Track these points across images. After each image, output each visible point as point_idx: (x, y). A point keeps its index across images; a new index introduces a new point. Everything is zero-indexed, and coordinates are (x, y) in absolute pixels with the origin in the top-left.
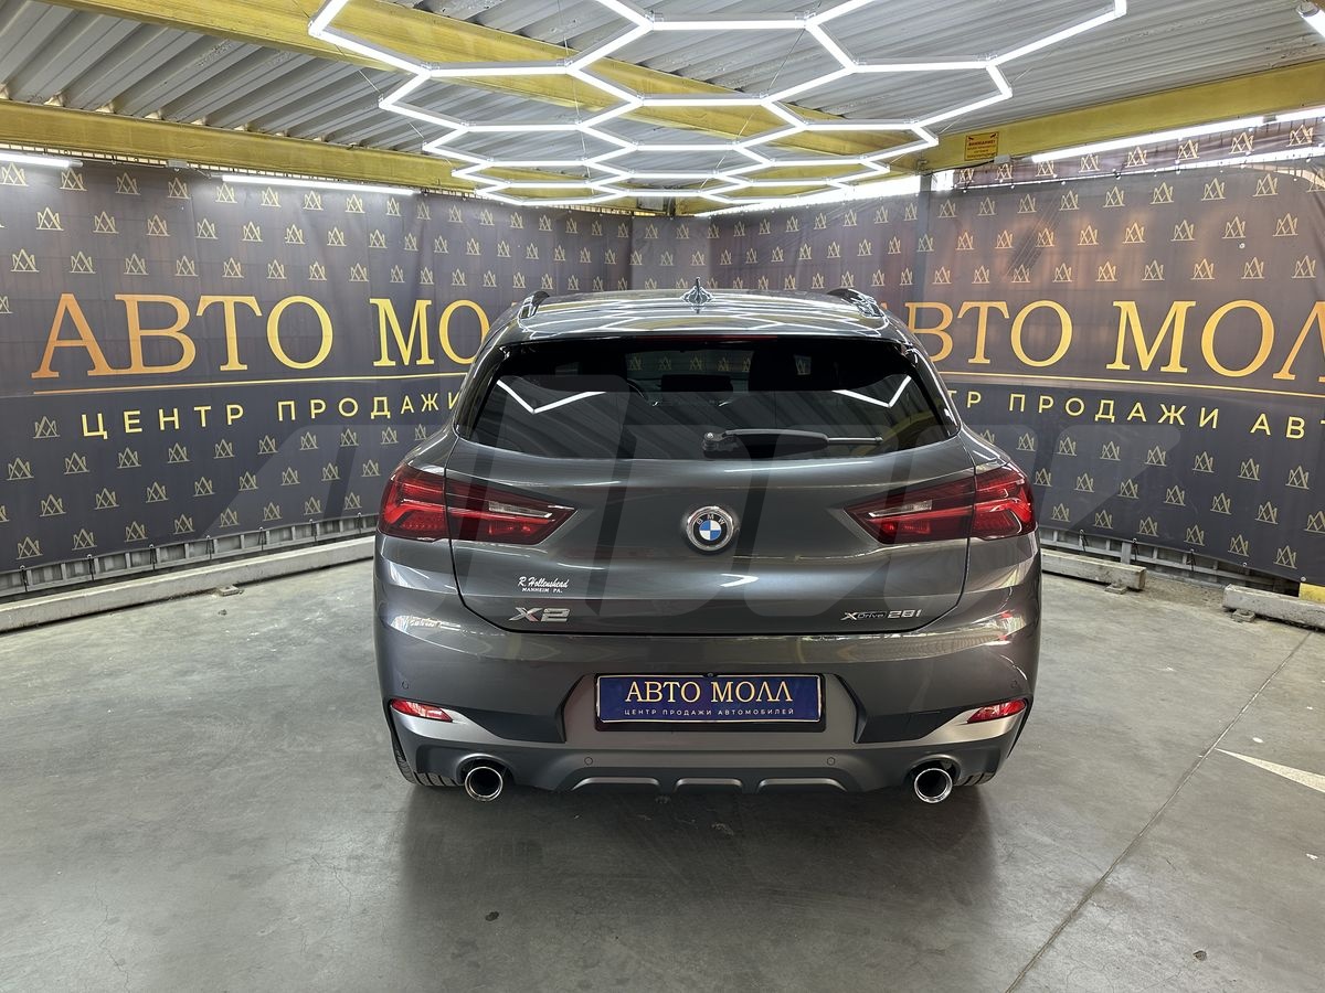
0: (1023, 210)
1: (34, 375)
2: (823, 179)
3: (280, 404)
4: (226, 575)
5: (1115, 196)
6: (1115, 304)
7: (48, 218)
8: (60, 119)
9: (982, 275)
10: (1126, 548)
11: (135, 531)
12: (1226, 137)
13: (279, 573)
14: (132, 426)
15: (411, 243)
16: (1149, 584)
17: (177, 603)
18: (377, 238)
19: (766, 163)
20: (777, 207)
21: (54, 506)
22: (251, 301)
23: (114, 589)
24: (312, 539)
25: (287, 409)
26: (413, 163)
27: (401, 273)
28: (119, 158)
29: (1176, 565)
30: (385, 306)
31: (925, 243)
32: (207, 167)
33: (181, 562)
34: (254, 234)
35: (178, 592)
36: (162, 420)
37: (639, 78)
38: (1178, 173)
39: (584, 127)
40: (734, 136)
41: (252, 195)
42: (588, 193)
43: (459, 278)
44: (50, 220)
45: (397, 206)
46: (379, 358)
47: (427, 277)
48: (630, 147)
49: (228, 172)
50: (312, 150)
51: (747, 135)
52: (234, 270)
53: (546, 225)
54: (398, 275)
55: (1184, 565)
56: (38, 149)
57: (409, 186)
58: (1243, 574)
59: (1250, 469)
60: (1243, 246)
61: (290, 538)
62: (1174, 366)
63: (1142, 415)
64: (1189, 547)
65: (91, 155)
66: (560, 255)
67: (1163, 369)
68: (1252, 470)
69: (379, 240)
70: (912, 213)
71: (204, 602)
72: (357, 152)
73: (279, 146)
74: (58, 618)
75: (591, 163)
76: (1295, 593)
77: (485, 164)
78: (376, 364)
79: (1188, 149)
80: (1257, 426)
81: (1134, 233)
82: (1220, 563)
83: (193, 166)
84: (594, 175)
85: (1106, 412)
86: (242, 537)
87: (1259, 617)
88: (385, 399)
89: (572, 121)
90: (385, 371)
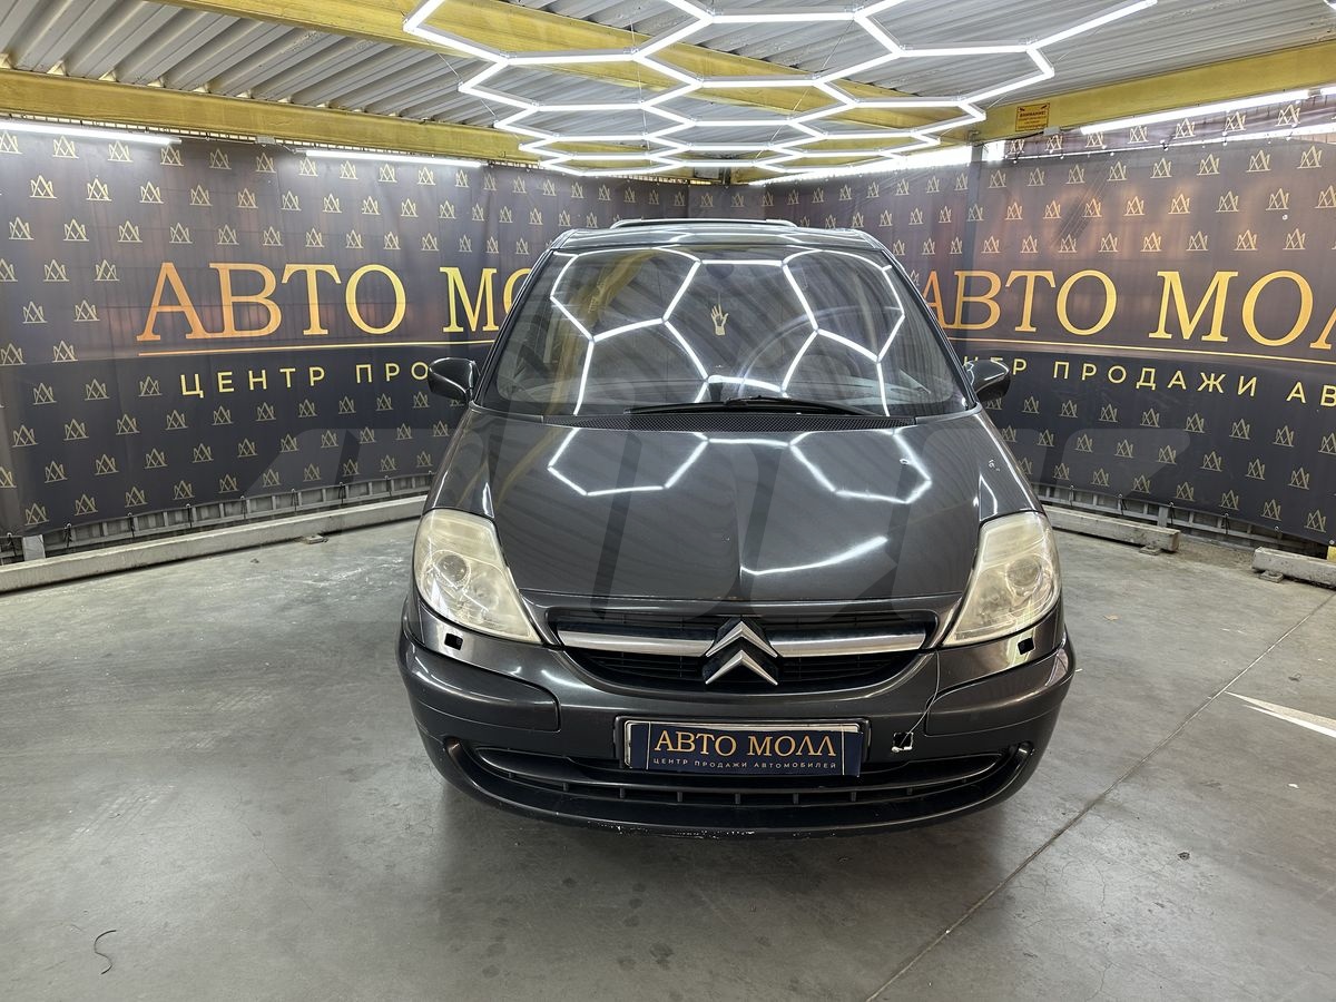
0: (1071, 180)
1: (139, 338)
2: (875, 150)
3: (358, 367)
4: (311, 525)
5: (1162, 167)
6: (1160, 274)
7: (150, 192)
8: (162, 99)
9: (1030, 244)
10: (1163, 512)
11: (228, 483)
12: (1274, 109)
13: (360, 524)
14: (225, 386)
15: (478, 213)
16: (1182, 546)
17: (270, 549)
18: (447, 210)
19: (819, 136)
20: (831, 176)
21: (157, 459)
22: (331, 269)
23: (213, 535)
24: (387, 495)
25: (364, 371)
26: (482, 136)
27: (468, 242)
28: (212, 135)
29: (1211, 529)
30: (454, 274)
31: (975, 213)
32: (291, 142)
33: (268, 513)
34: (332, 204)
35: (269, 540)
36: (252, 380)
37: (698, 58)
38: (1225, 144)
39: (647, 106)
40: (787, 112)
41: (332, 168)
42: (647, 164)
43: (523, 248)
44: (152, 194)
45: (465, 178)
46: (449, 325)
47: (493, 247)
48: (687, 123)
49: (311, 147)
50: (388, 126)
51: (802, 110)
52: (317, 240)
53: (605, 195)
54: (466, 245)
55: (1219, 529)
56: (140, 127)
57: (476, 158)
58: (1276, 538)
59: (1284, 435)
60: (1285, 217)
61: (368, 493)
62: (1216, 335)
63: (1182, 383)
64: (1226, 511)
65: (187, 132)
67: (1204, 338)
68: (1286, 437)
69: (448, 211)
70: (963, 184)
71: (291, 549)
72: (429, 126)
73: (357, 121)
74: (164, 560)
75: (651, 137)
76: (1323, 555)
77: (551, 139)
78: (446, 330)
79: (1235, 121)
80: (1293, 394)
81: (1180, 204)
82: (1253, 526)
83: (278, 141)
84: (654, 148)
85: (1147, 379)
86: (324, 491)
87: (1287, 578)
89: (635, 99)
90: (453, 336)
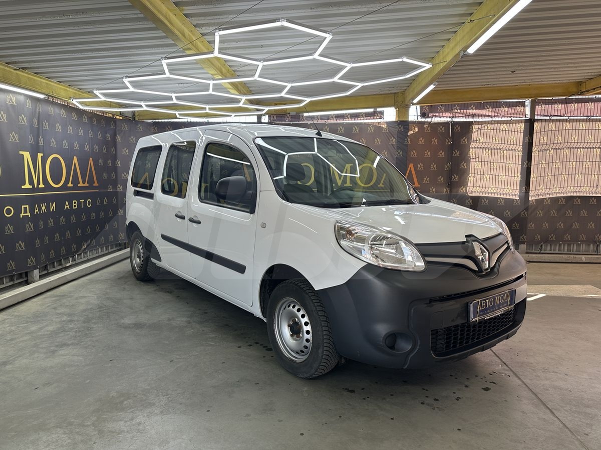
5: (327, 129)
12: (358, 114)
15: (35, 122)
26: (41, 82)
27: (32, 138)
30: (27, 155)
38: (345, 123)
43: (53, 143)
45: (30, 102)
46: (25, 184)
47: (41, 142)
53: (85, 119)
54: (31, 139)
57: (41, 93)
66: (91, 134)
69: (24, 120)
72: (18, 72)
78: (23, 187)
79: (347, 116)
88: (27, 206)
90: (27, 190)
